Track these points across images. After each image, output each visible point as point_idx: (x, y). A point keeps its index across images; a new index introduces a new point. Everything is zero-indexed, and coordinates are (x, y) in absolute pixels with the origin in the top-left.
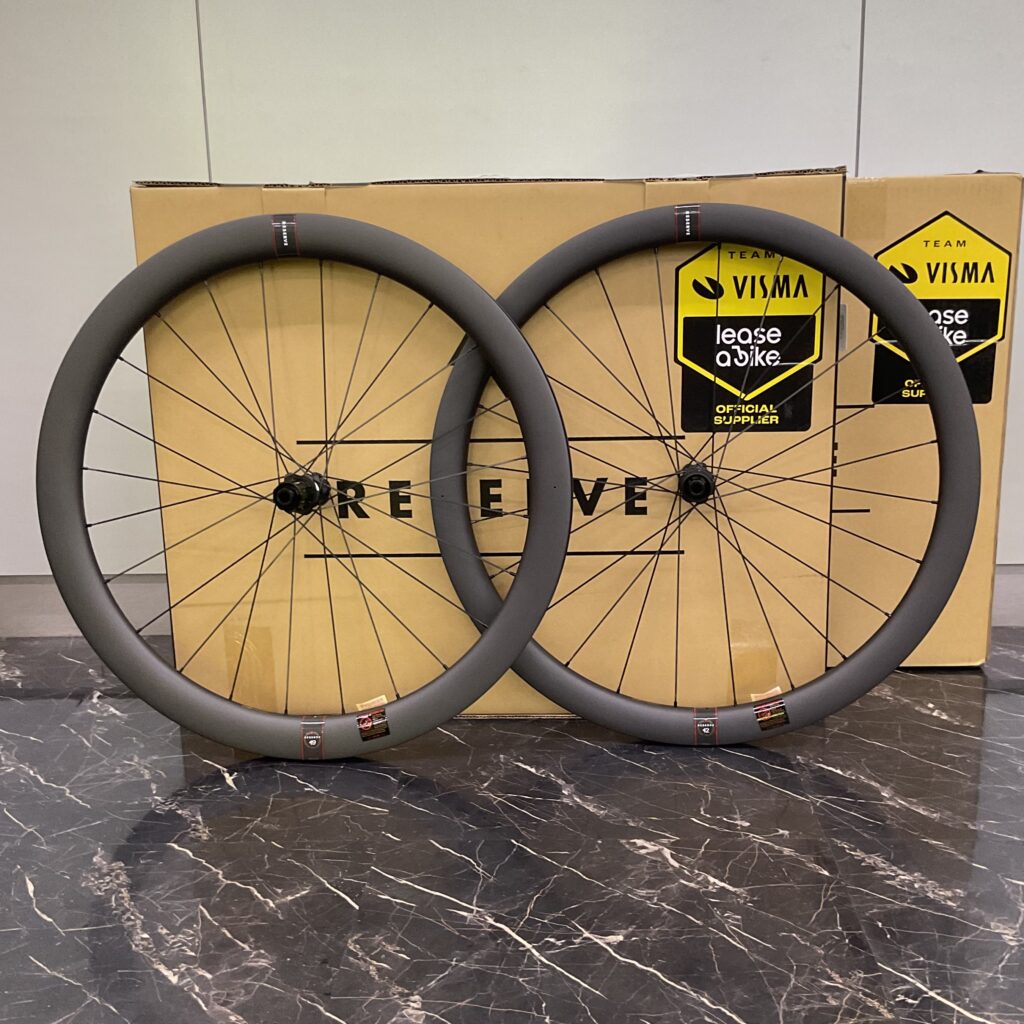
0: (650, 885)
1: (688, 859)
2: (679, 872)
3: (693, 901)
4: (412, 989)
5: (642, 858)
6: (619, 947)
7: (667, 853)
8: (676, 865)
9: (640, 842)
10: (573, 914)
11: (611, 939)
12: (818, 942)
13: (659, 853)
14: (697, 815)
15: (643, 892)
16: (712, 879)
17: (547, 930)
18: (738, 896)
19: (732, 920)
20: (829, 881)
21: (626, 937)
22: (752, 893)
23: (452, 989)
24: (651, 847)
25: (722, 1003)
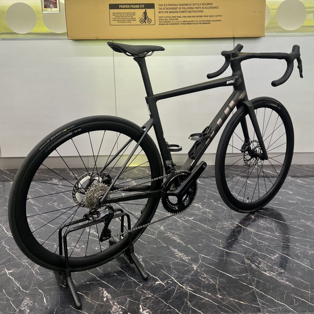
0: (197, 211)
1: (203, 207)
2: (202, 209)
3: (204, 213)
4: (161, 225)
5: (196, 207)
6: (193, 219)
7: (200, 206)
8: (202, 208)
9: (196, 204)
10: (185, 215)
11: (191, 218)
12: (223, 218)
13: (199, 206)
14: (205, 200)
15: (196, 212)
16: (207, 210)
17: (181, 217)
18: (211, 212)
19: (210, 215)
20: (226, 209)
21: (194, 218)
22: (214, 212)
23: (168, 225)
24: (197, 205)
25: (208, 226)
